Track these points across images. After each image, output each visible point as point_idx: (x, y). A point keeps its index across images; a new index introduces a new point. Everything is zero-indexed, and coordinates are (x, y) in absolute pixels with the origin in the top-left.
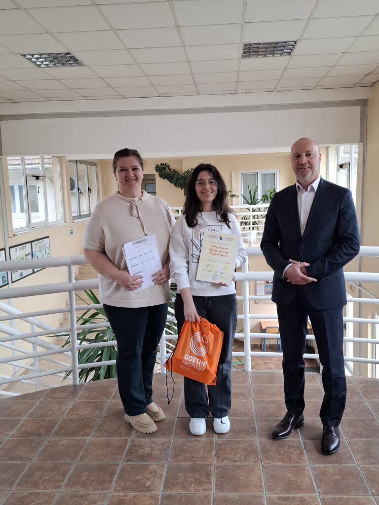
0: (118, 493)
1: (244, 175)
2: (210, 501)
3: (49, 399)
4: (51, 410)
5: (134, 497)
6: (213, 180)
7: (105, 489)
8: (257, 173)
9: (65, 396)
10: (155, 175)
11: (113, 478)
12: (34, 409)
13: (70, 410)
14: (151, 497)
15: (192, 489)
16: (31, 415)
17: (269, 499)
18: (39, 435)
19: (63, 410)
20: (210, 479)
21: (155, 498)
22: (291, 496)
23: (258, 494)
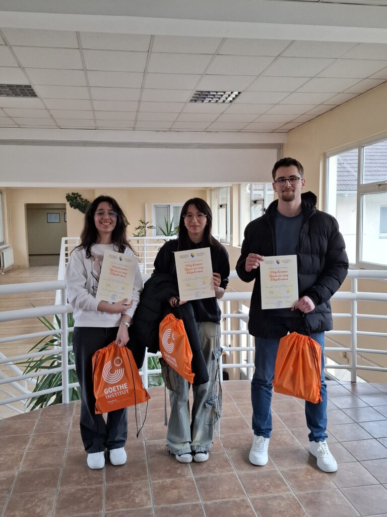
0: (156, 481)
1: (156, 207)
2: (237, 478)
3: (47, 417)
4: (54, 425)
5: (173, 482)
6: (112, 212)
7: (143, 479)
8: (169, 206)
9: (61, 414)
10: (65, 204)
11: (146, 471)
12: (37, 426)
13: (73, 424)
14: (186, 480)
15: (218, 472)
16: (37, 431)
17: (282, 472)
18: (56, 446)
19: (67, 424)
20: (229, 463)
21: (190, 480)
22: (298, 468)
23: (273, 469)
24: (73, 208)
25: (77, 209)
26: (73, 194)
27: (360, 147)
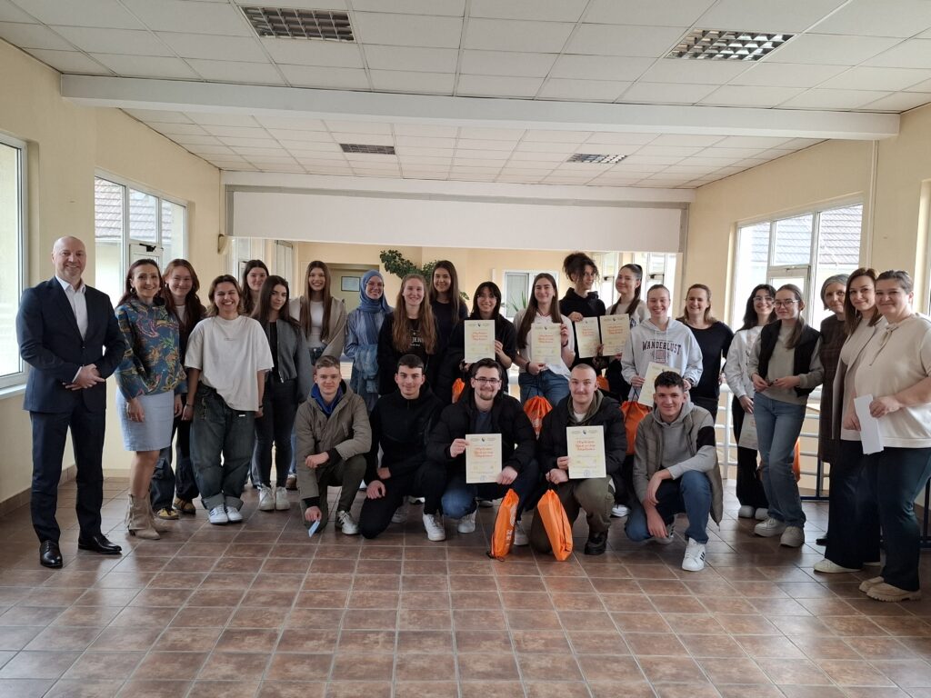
1: (509, 275)
8: (528, 274)
24: (389, 272)
25: (395, 274)
26: (390, 252)
27: (773, 221)
